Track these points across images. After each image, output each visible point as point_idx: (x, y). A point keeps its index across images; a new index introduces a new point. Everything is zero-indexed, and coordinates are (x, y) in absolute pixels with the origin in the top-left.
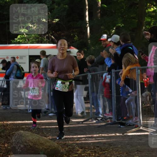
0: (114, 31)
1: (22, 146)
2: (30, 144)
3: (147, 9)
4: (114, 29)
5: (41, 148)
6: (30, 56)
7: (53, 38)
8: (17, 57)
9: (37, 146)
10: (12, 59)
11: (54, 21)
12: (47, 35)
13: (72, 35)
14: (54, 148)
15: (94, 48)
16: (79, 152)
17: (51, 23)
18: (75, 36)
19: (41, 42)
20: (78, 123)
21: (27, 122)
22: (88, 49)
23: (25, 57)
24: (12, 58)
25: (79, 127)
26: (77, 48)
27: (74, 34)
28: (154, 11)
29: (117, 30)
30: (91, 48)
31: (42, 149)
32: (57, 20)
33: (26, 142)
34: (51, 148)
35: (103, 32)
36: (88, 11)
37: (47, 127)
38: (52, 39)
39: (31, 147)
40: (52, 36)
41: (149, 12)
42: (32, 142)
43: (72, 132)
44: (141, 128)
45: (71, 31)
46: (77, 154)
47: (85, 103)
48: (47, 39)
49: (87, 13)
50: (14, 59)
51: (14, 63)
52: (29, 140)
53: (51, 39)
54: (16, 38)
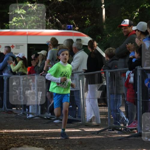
0: (137, 13)
4: (137, 11)
6: (29, 45)
7: (58, 21)
8: (13, 45)
10: (7, 49)
12: (51, 18)
13: (82, 17)
15: (111, 36)
18: (86, 20)
20: (93, 133)
21: (26, 131)
22: (103, 36)
23: (23, 45)
24: (6, 47)
25: (94, 139)
26: (89, 35)
27: (86, 16)
29: (141, 12)
30: (108, 35)
35: (122, 14)
37: (53, 138)
38: (57, 23)
40: (57, 19)
43: (85, 146)
45: (81, 13)
47: (99, 106)
48: (50, 23)
50: (9, 48)
51: (9, 54)
53: (55, 23)
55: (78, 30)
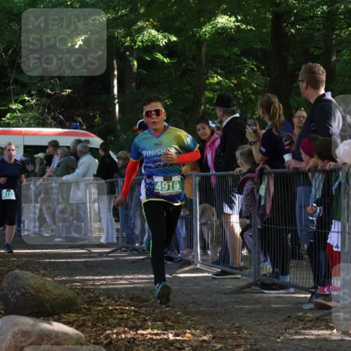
1: (18, 294)
2: (31, 291)
3: (207, 79)
5: (47, 297)
6: (26, 147)
7: (62, 118)
9: (40, 294)
11: (64, 93)
12: (53, 114)
13: (91, 114)
14: (66, 297)
16: (105, 303)
17: (59, 96)
18: (96, 117)
19: (44, 125)
22: (116, 136)
23: (18, 147)
25: (102, 261)
26: (100, 136)
27: (95, 113)
28: (219, 83)
30: (121, 136)
31: (49, 299)
32: (69, 91)
33: (24, 288)
34: (62, 298)
36: (118, 78)
37: (53, 260)
38: (61, 120)
39: (32, 295)
40: (60, 116)
41: (211, 84)
42: (34, 289)
43: (92, 271)
44: (198, 266)
45: (90, 108)
46: (102, 306)
48: (52, 120)
49: (115, 82)
52: (29, 285)
53: (58, 120)
54: (4, 117)
55: (86, 130)
